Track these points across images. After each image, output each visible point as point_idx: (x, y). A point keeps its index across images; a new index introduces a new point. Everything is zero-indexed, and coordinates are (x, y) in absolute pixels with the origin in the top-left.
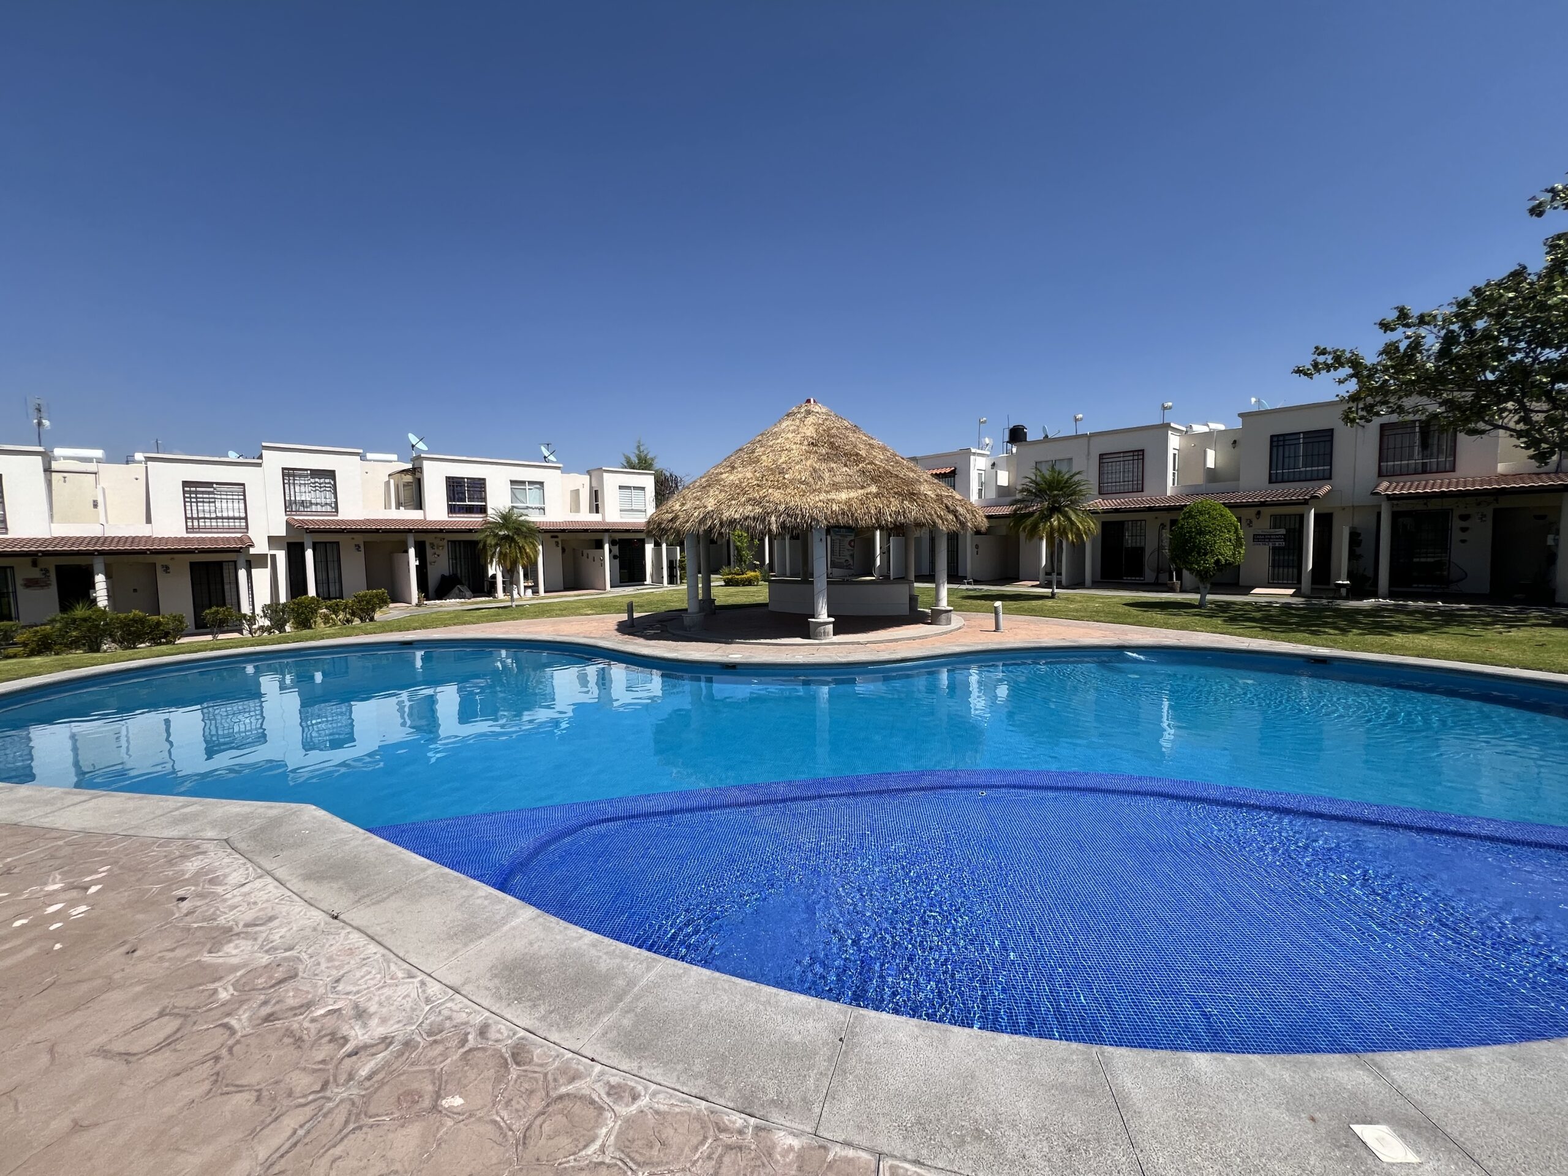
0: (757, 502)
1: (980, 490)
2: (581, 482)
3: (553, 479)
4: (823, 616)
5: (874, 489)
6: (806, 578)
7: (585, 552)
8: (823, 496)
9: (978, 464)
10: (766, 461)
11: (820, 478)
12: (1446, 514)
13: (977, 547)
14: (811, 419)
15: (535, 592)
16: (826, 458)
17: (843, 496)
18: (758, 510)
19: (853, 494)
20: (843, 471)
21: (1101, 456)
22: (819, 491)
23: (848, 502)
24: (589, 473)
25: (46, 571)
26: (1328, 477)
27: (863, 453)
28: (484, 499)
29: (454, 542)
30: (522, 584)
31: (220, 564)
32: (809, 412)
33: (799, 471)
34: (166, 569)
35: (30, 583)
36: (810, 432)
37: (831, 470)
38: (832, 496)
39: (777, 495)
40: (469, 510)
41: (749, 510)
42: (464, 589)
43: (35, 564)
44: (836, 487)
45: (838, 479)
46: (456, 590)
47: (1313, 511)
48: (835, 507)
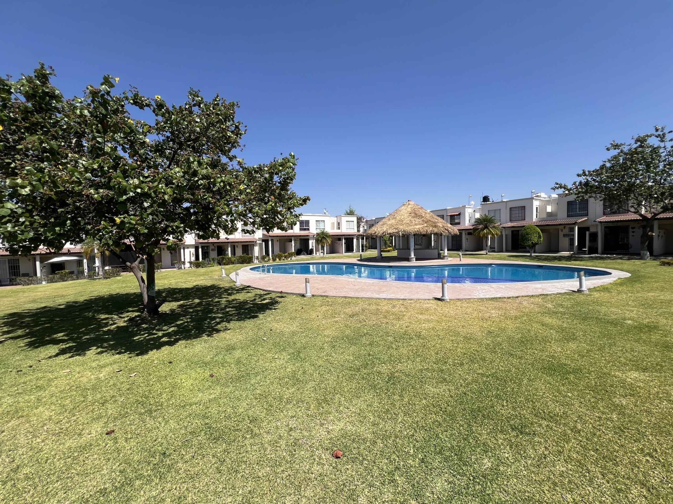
0: (396, 229)
1: (470, 220)
2: (334, 220)
3: (327, 219)
4: (413, 256)
5: (426, 225)
6: (409, 249)
7: (336, 242)
8: (413, 227)
9: (468, 211)
10: (398, 218)
11: (412, 222)
12: (627, 227)
13: (467, 239)
14: (410, 206)
15: (324, 254)
16: (414, 217)
17: (418, 227)
18: (397, 231)
19: (420, 226)
20: (418, 220)
21: (511, 208)
22: (412, 226)
23: (419, 228)
24: (336, 217)
25: (215, 247)
26: (587, 215)
27: (423, 215)
28: (309, 226)
29: (300, 239)
30: (320, 251)
31: (248, 245)
32: (409, 204)
33: (407, 221)
34: (237, 246)
35: (213, 250)
36: (409, 210)
37: (415, 220)
38: (415, 227)
39: (401, 227)
40: (305, 229)
41: (395, 231)
42: (305, 252)
43: (213, 245)
44: (416, 225)
45: (416, 222)
46: (302, 253)
47: (577, 227)
48: (416, 230)
